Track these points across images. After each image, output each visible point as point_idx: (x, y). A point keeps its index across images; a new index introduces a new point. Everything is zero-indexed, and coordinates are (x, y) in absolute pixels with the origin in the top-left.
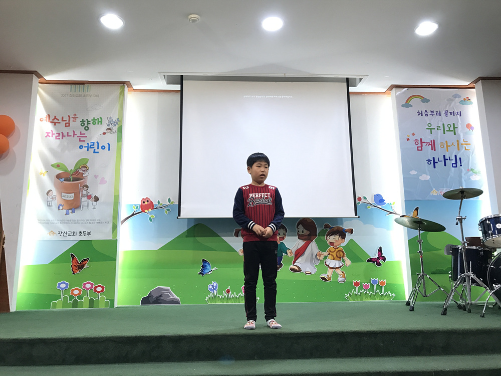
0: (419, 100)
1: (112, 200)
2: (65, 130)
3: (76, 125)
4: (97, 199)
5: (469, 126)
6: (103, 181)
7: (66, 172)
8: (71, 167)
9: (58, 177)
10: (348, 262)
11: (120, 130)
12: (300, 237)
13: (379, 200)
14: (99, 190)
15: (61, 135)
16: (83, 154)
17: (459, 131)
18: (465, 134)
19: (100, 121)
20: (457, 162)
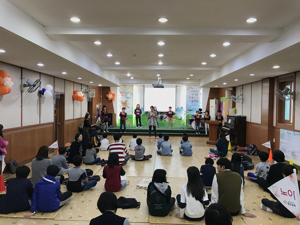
0: (191, 88)
1: (132, 108)
2: (123, 94)
3: (125, 93)
4: (129, 107)
5: (201, 94)
6: (130, 104)
7: (123, 102)
8: (124, 102)
9: (122, 103)
10: (175, 119)
11: (133, 94)
12: (166, 115)
13: (182, 108)
14: (129, 106)
15: (122, 95)
16: (126, 99)
17: (198, 95)
18: (200, 95)
19: (129, 93)
20: (197, 101)
